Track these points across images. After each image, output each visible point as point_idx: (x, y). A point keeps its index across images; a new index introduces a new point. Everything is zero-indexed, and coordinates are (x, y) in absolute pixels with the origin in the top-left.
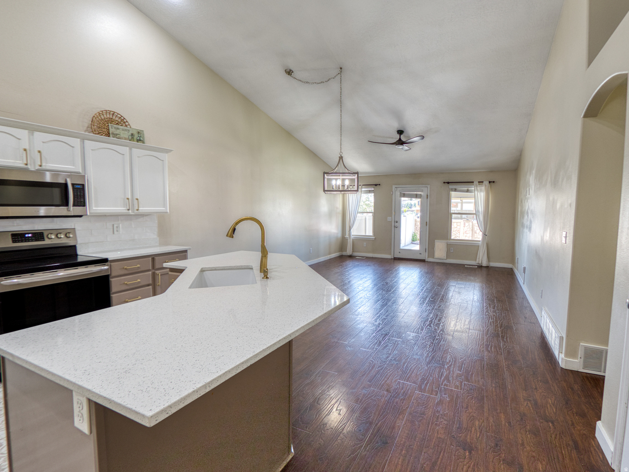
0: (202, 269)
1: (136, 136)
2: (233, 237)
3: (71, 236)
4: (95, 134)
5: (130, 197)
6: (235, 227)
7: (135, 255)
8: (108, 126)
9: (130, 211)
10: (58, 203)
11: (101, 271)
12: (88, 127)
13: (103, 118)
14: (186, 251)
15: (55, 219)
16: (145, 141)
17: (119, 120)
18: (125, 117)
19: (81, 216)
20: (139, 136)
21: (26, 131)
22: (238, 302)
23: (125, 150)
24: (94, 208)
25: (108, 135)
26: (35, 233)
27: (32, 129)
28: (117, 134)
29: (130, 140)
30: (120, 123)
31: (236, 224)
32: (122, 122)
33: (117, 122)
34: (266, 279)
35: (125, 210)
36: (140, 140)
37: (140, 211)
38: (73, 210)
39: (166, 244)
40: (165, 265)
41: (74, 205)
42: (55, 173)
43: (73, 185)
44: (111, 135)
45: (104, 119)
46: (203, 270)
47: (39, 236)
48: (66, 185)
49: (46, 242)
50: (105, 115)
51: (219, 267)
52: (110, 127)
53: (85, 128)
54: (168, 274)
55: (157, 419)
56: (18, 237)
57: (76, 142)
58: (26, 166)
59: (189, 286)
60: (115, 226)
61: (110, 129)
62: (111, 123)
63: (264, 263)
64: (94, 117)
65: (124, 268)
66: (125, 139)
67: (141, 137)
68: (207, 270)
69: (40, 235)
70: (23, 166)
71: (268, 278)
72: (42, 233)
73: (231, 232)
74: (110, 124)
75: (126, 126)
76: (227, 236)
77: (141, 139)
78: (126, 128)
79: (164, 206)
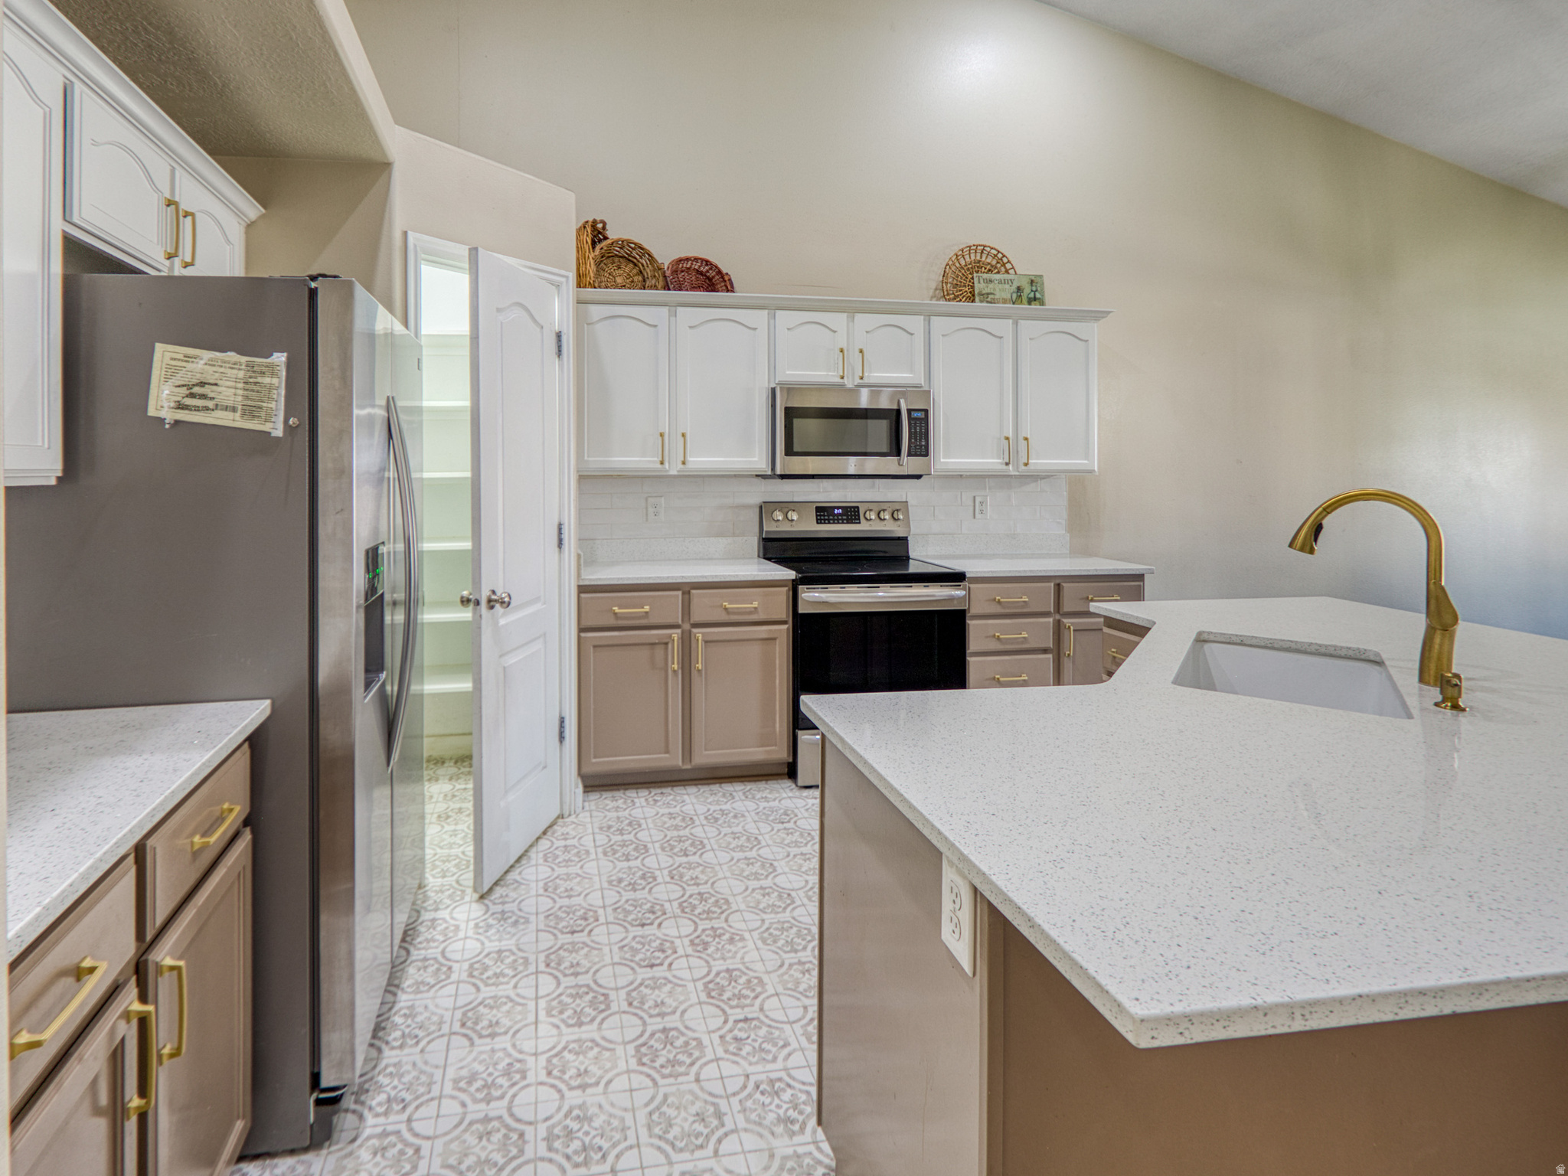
0: (1200, 634)
1: (1027, 290)
2: (1312, 551)
3: (901, 517)
4: (949, 300)
5: (1011, 436)
6: (1323, 518)
7: (1019, 572)
8: (973, 278)
9: (1011, 467)
10: (885, 450)
11: (951, 599)
12: (936, 289)
13: (963, 262)
14: (1140, 577)
15: (877, 481)
16: (1047, 299)
17: (994, 262)
18: (1005, 253)
19: (919, 477)
20: (1034, 289)
21: (845, 315)
22: (1354, 766)
23: (1004, 327)
24: (942, 460)
25: (972, 299)
26: (847, 507)
27: (852, 309)
28: (988, 294)
29: (1014, 303)
30: (996, 268)
31: (1324, 509)
32: (999, 265)
33: (988, 267)
34: (1454, 712)
35: (1002, 464)
36: (1035, 299)
37: (1031, 467)
38: (909, 464)
39: (1087, 552)
40: (1094, 607)
41: (909, 455)
42: (876, 389)
43: (909, 411)
44: (977, 299)
45: (966, 265)
46: (1202, 638)
47: (851, 513)
48: (898, 412)
49: (862, 528)
50: (967, 257)
51: (1256, 638)
52: (976, 280)
53: (931, 292)
54: (1101, 630)
55: (1155, 1034)
56: (824, 513)
57: (916, 323)
58: (841, 381)
59: (1172, 679)
60: (978, 500)
61: (976, 284)
62: (977, 272)
63: (1440, 653)
64: (948, 264)
65: (995, 599)
66: (1005, 301)
67: (1037, 290)
68: (1216, 639)
69: (855, 511)
70: (838, 380)
71: (1464, 710)
72: (858, 507)
73: (1306, 534)
74: (975, 275)
75: (1007, 272)
76: (1291, 546)
77: (1038, 295)
78: (1006, 276)
79: (1087, 455)
